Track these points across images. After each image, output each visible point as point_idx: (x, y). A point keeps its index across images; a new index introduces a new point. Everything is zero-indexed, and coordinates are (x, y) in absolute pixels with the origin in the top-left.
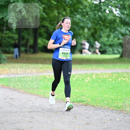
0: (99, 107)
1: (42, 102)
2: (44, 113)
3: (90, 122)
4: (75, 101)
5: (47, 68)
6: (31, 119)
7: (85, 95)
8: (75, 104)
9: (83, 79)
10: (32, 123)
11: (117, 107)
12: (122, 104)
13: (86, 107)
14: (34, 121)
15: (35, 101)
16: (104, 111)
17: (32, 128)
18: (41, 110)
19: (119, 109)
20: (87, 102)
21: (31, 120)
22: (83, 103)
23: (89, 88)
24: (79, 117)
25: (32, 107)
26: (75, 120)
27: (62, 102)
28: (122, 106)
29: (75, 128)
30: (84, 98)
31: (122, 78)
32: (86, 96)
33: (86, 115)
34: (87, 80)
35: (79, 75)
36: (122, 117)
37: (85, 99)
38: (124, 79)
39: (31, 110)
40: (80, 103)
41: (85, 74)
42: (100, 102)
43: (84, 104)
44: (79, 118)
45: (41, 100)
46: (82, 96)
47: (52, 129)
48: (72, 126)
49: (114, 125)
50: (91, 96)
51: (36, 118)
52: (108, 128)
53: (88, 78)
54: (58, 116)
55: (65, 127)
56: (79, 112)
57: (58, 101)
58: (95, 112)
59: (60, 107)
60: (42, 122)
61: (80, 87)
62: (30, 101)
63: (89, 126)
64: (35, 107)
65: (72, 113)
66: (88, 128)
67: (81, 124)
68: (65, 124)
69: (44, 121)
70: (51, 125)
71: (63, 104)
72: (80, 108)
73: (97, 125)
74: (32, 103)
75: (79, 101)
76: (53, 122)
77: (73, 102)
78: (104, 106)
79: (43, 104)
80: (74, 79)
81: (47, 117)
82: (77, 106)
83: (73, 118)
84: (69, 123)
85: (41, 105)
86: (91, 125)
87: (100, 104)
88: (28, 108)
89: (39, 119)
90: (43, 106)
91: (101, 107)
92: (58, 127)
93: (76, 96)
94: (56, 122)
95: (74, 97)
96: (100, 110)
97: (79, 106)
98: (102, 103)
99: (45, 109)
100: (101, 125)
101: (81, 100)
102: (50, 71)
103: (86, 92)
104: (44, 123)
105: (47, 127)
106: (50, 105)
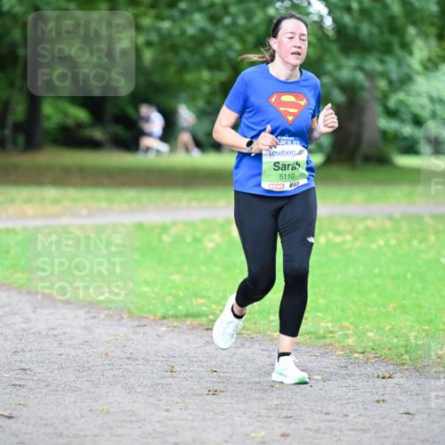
0: (254, 336)
1: (58, 319)
2: (64, 356)
3: (221, 384)
4: (171, 313)
5: (76, 201)
6: (19, 376)
7: (204, 293)
8: (169, 324)
9: (196, 240)
10: (24, 390)
11: (315, 333)
12: (330, 325)
13: (207, 336)
14: (31, 384)
15: (32, 316)
16: (271, 349)
17: (24, 405)
18: (55, 344)
19: (321, 342)
20: (211, 317)
21: (19, 379)
22: (197, 321)
23: (218, 269)
24: (186, 368)
25: (21, 333)
26: (171, 380)
27: (125, 316)
28: (331, 333)
29: (168, 408)
30: (202, 305)
31: (331, 235)
32: (209, 297)
33: (207, 362)
34: (211, 240)
35: (185, 224)
36: (331, 370)
37: (204, 308)
38: (338, 239)
39: (20, 346)
40: (188, 322)
41: (204, 221)
42: (256, 316)
43: (200, 325)
44: (185, 371)
45: (53, 311)
46: (196, 296)
47: (91, 410)
48: (160, 400)
49: (305, 396)
51: (35, 374)
52: (284, 405)
53: (216, 237)
54: (112, 365)
55: (134, 402)
56: (185, 351)
57: (111, 313)
58: (238, 352)
59: (117, 335)
60: (58, 386)
61: (186, 267)
62: (16, 313)
63: (217, 401)
64: (34, 333)
65: (159, 357)
66: (215, 406)
67: (190, 392)
68: (135, 392)
69: (65, 383)
70: (88, 396)
71: (129, 324)
72: (187, 337)
73: (247, 397)
74: (24, 322)
75: (184, 313)
76: (97, 387)
77: (164, 318)
78: (269, 332)
79: (61, 325)
80: (166, 238)
81: (75, 370)
82: (176, 330)
83: (164, 373)
84: (152, 389)
85: (53, 329)
86: (224, 396)
87: (256, 323)
88: (9, 337)
89: (48, 374)
90: (60, 332)
91: (260, 333)
92: (112, 403)
93: (174, 296)
94: (105, 386)
95: (167, 300)
96: (257, 345)
97: (183, 333)
98: (262, 322)
99: (68, 342)
100: (258, 395)
101: (191, 311)
102: (84, 212)
103: (206, 282)
104: (64, 390)
105: (75, 403)
106: (86, 328)
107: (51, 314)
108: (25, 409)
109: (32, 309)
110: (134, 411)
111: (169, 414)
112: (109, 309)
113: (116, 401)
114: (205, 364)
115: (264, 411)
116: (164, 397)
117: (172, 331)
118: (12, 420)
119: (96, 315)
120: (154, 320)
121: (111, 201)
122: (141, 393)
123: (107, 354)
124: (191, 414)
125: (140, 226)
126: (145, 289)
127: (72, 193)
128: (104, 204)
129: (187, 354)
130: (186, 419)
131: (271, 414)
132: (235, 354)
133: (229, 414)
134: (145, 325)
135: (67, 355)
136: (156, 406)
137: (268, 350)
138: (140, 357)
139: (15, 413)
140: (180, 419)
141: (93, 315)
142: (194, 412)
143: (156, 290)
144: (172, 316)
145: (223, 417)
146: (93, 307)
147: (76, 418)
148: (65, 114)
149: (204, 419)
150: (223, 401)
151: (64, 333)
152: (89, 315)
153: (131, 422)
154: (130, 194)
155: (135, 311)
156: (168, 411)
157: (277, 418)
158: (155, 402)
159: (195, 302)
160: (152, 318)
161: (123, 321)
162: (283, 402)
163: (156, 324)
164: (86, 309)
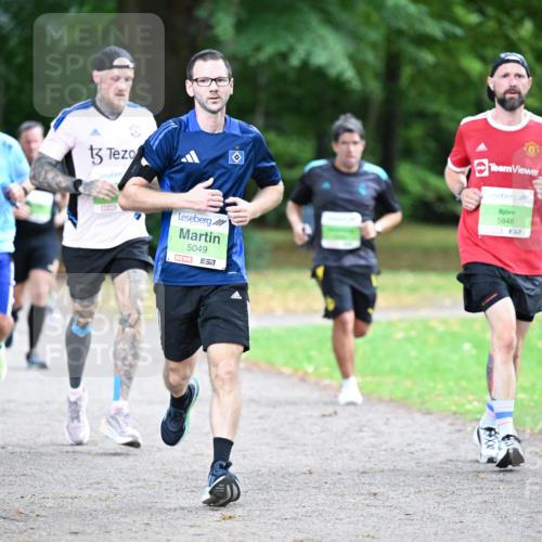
1: (415, 432)
5: (436, 289)
6: (367, 502)
14: (382, 511)
15: (384, 428)
17: (373, 537)
18: (412, 464)
25: (371, 449)
39: (368, 465)
45: (410, 422)
51: (387, 499)
54: (481, 488)
55: (508, 533)
64: (385, 450)
68: (509, 522)
69: (424, 511)
74: (374, 437)
76: (462, 515)
79: (418, 439)
81: (436, 495)
85: (410, 445)
89: (403, 500)
90: (417, 448)
94: (472, 515)
99: (426, 461)
102: (448, 302)
104: (422, 519)
105: (436, 534)
106: (448, 443)
107: (407, 426)
109: (384, 421)
113: (485, 532)
119: (462, 428)
120: (532, 434)
122: (516, 523)
127: (433, 279)
141: (458, 427)
143: (536, 398)
146: (457, 419)
151: (423, 450)
152: (453, 428)
158: (533, 534)
163: (536, 439)
164: (450, 421)
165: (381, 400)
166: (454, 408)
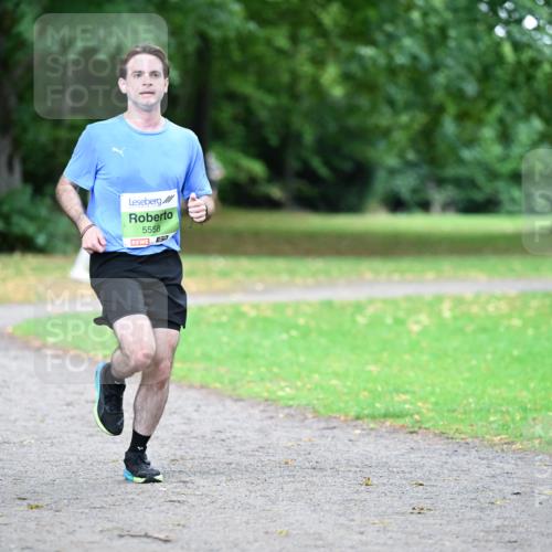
0: (469, 440)
1: (226, 419)
2: (233, 466)
3: (428, 501)
4: (366, 412)
5: (249, 273)
6: (178, 490)
7: (407, 387)
8: (365, 427)
9: (399, 322)
10: (186, 507)
13: (411, 441)
14: (192, 500)
15: (195, 416)
16: (490, 456)
17: (184, 526)
18: (223, 451)
20: (417, 417)
21: (178, 493)
22: (400, 422)
23: (425, 358)
24: (385, 481)
25: (181, 437)
26: (365, 495)
27: (310, 416)
29: (362, 530)
30: (405, 402)
32: (414, 393)
33: (411, 473)
34: (417, 322)
35: (385, 301)
37: (407, 406)
39: (179, 453)
40: (388, 423)
41: (408, 299)
42: (473, 416)
43: (403, 426)
44: (384, 484)
45: (221, 409)
46: (397, 391)
47: (267, 533)
48: (353, 520)
49: (533, 515)
50: (433, 393)
51: (198, 487)
52: (507, 526)
53: (423, 318)
54: (294, 476)
55: (321, 522)
56: (384, 460)
57: (293, 412)
58: (450, 460)
59: (300, 440)
60: (225, 503)
61: (385, 355)
62: (174, 413)
63: (424, 521)
64: (196, 438)
65: (351, 466)
66: (421, 528)
67: (390, 511)
68: (322, 510)
69: (235, 499)
70: (263, 514)
71: (315, 426)
72: (387, 442)
73: (460, 517)
74: (185, 424)
75: (383, 411)
76: (273, 503)
77: (358, 418)
78: (487, 437)
79: (229, 426)
80: (361, 320)
81: (247, 482)
82: (373, 433)
83: (357, 487)
84: (342, 507)
85: (220, 432)
86: (433, 516)
87: (472, 425)
88: (166, 442)
89: (214, 488)
90: (229, 435)
91: (477, 437)
92: (292, 524)
93: (371, 392)
94: (284, 503)
95: (361, 397)
96: (474, 452)
97: (381, 436)
98: (480, 424)
99: (238, 448)
100: (474, 514)
101: (391, 409)
102: (260, 287)
103: (412, 374)
104: (233, 508)
105: (247, 523)
106: (261, 430)
107: (218, 413)
108: (185, 531)
109: (195, 408)
110: (319, 534)
111: (364, 538)
112: (290, 407)
113: (297, 521)
114: (408, 475)
115: (482, 534)
116: (357, 517)
117: (368, 434)
118: (169, 545)
119: (274, 415)
120: (346, 421)
121: (292, 273)
122: (329, 511)
123: (286, 463)
124: (391, 538)
125: (329, 304)
126: (334, 382)
127: (245, 263)
128: (285, 278)
129: (386, 463)
130: (385, 544)
131: (491, 538)
132: (446, 463)
133: (439, 537)
134: (335, 428)
135: (238, 464)
136: (348, 528)
137: (487, 459)
138: (328, 467)
139: (172, 536)
140: (378, 544)
141: (270, 414)
142: (394, 535)
143: (349, 384)
144: (367, 416)
145: (430, 541)
146: (269, 405)
147: (248, 542)
148: (237, 166)
149: (407, 544)
150: (431, 521)
151: (235, 437)
152: (265, 415)
153: (316, 546)
154: (317, 265)
155: (322, 411)
156: (362, 533)
157: (498, 542)
158: (346, 523)
159: (396, 399)
160: (342, 418)
161: (307, 422)
162: (506, 523)
163: (348, 426)
164: (261, 408)
165: (191, 387)
166: (265, 395)
